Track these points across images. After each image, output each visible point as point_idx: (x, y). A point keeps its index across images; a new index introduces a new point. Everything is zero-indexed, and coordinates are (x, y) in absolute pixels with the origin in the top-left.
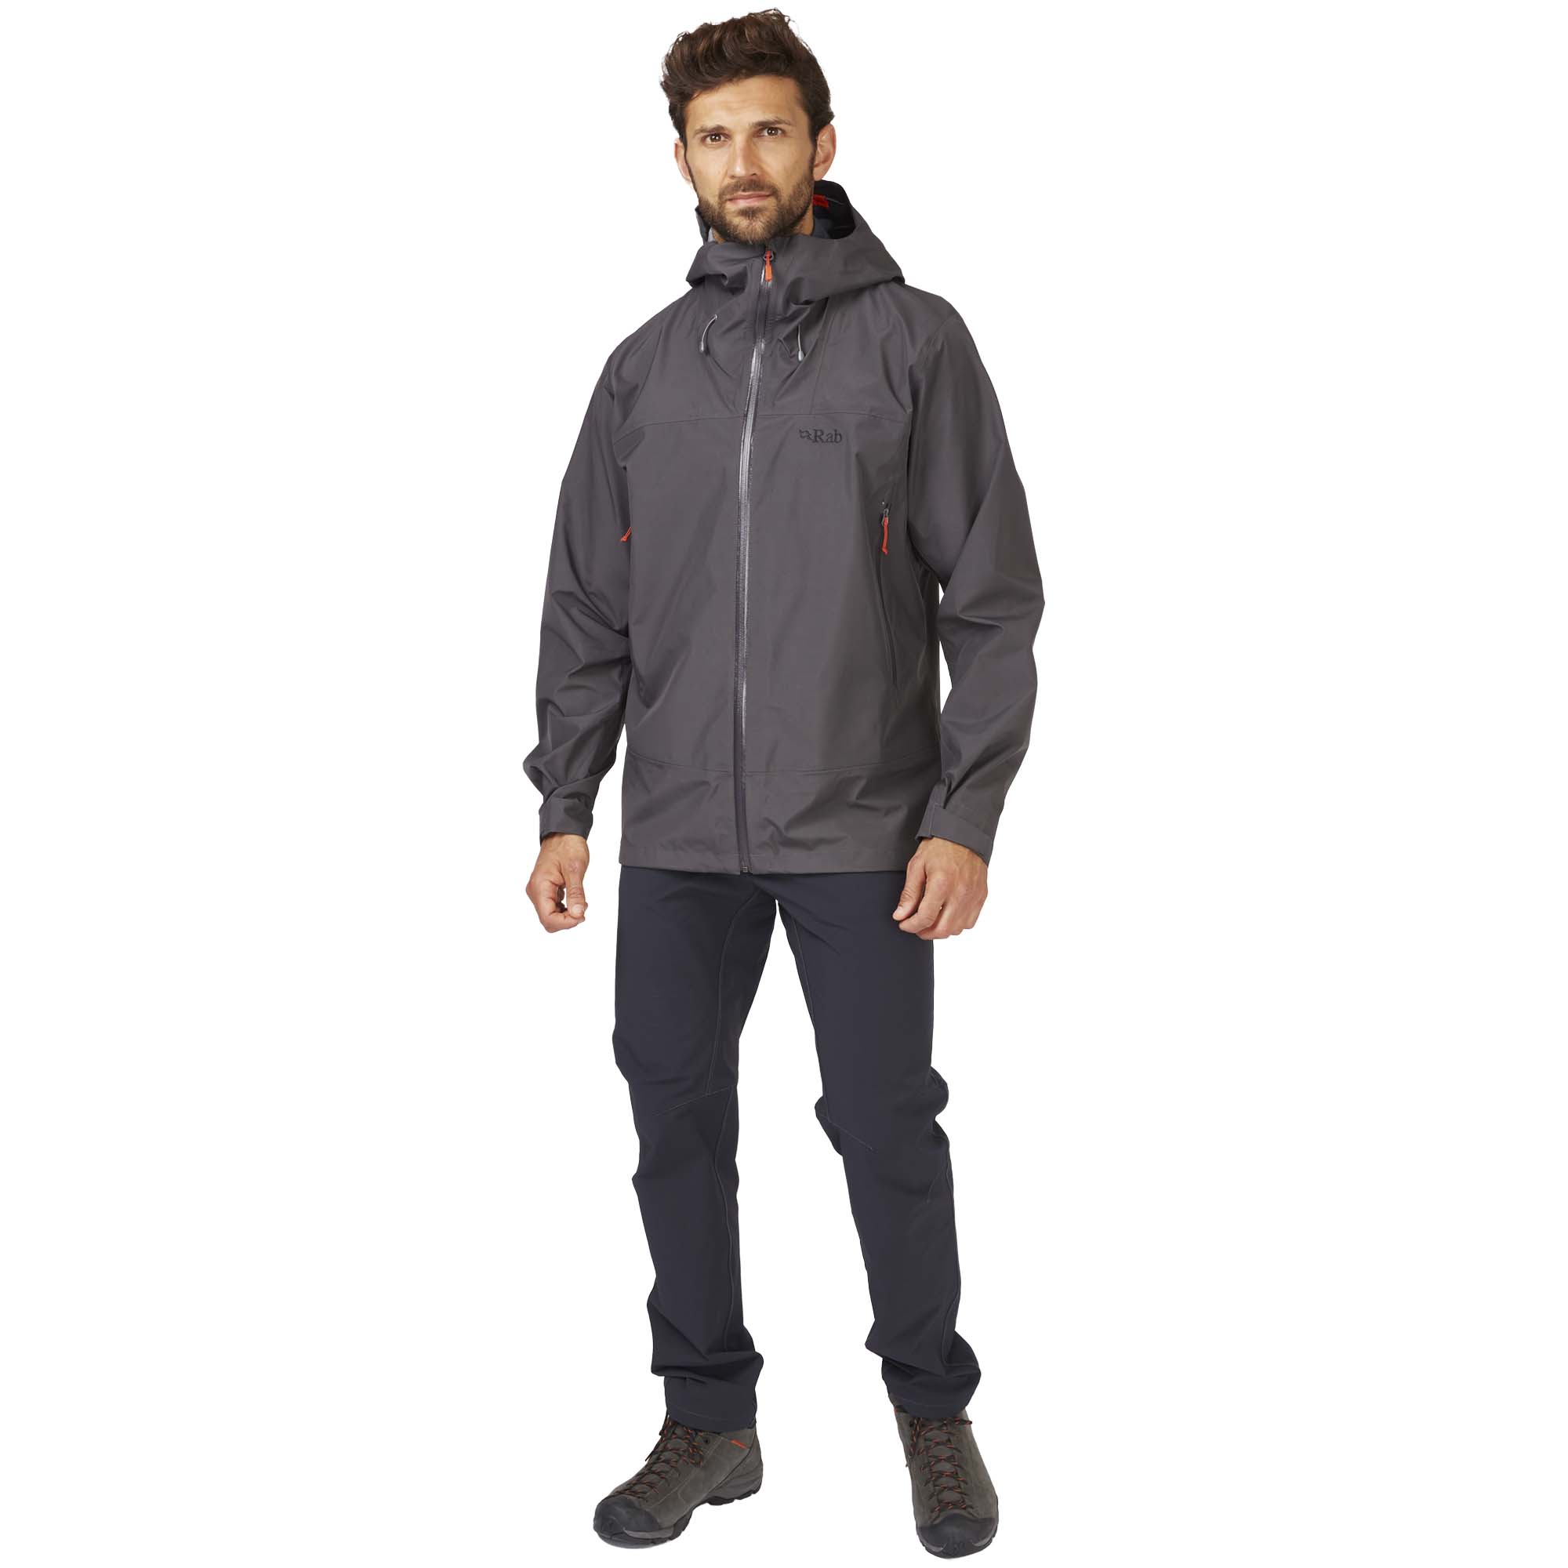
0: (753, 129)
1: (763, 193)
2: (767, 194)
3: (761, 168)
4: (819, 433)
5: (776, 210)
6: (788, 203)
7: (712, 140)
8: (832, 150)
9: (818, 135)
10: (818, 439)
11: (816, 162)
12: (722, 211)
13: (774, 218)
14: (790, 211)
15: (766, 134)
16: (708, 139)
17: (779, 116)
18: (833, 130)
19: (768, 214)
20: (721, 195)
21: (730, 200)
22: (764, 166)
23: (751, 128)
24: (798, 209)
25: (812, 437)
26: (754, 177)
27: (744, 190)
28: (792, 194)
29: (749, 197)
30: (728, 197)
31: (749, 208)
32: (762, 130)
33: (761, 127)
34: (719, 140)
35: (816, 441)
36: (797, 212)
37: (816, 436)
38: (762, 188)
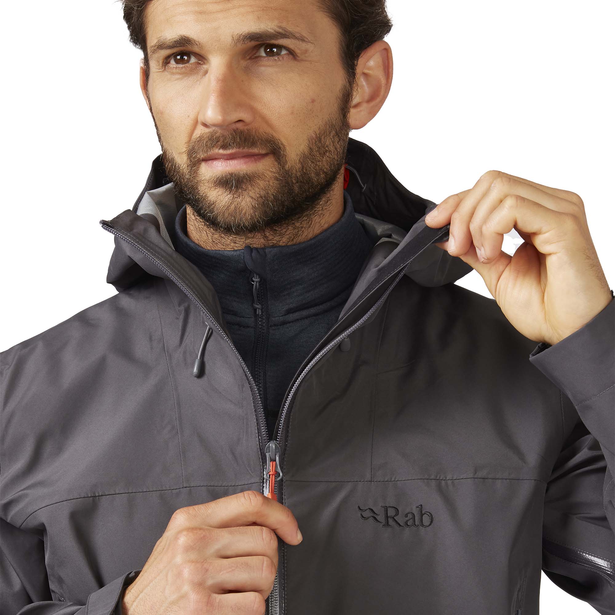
0: (240, 46)
1: (255, 151)
2: (263, 152)
3: (253, 111)
4: (391, 512)
5: (276, 179)
6: (299, 166)
7: (177, 62)
8: (383, 81)
9: (358, 56)
10: (391, 521)
11: (356, 99)
12: (194, 177)
13: (272, 191)
14: (304, 179)
15: (263, 54)
16: (172, 62)
17: (284, 25)
18: (387, 51)
19: (262, 183)
20: (191, 153)
21: (206, 160)
22: (258, 106)
23: (236, 44)
24: (318, 174)
25: (382, 518)
26: (240, 126)
27: (224, 147)
28: (306, 151)
29: (231, 157)
30: (202, 156)
31: (231, 174)
32: (258, 47)
33: (253, 43)
34: (188, 61)
35: (387, 524)
36: (317, 179)
37: (387, 517)
38: (253, 144)
